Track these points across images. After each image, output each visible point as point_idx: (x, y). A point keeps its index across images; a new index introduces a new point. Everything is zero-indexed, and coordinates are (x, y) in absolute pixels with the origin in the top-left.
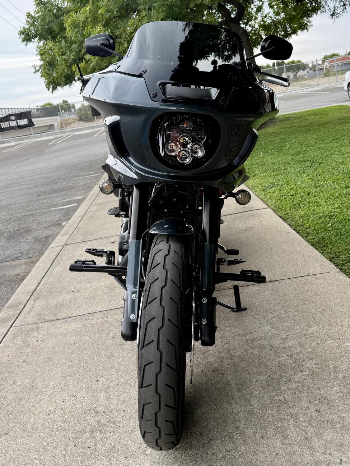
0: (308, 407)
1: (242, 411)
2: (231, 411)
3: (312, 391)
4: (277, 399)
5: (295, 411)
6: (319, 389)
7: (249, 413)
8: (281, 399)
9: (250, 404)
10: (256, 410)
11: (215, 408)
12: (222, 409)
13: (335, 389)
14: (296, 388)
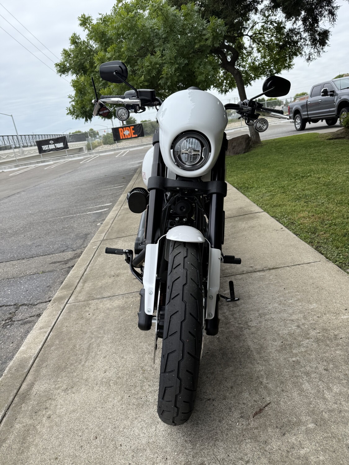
0: (317, 367)
1: (263, 370)
2: (254, 370)
3: (319, 354)
4: (291, 360)
5: (306, 369)
6: (325, 353)
7: (269, 371)
8: (294, 360)
9: (269, 365)
10: (274, 369)
11: (241, 367)
12: (247, 368)
13: (337, 352)
14: (305, 351)
